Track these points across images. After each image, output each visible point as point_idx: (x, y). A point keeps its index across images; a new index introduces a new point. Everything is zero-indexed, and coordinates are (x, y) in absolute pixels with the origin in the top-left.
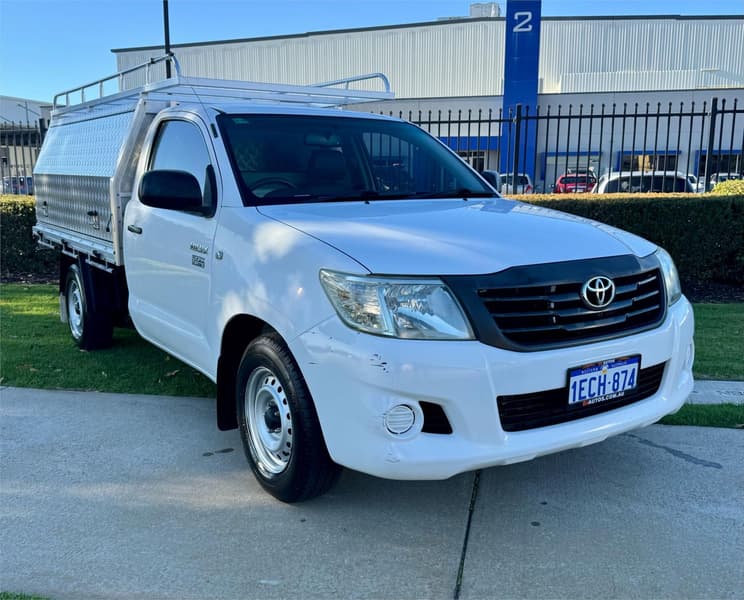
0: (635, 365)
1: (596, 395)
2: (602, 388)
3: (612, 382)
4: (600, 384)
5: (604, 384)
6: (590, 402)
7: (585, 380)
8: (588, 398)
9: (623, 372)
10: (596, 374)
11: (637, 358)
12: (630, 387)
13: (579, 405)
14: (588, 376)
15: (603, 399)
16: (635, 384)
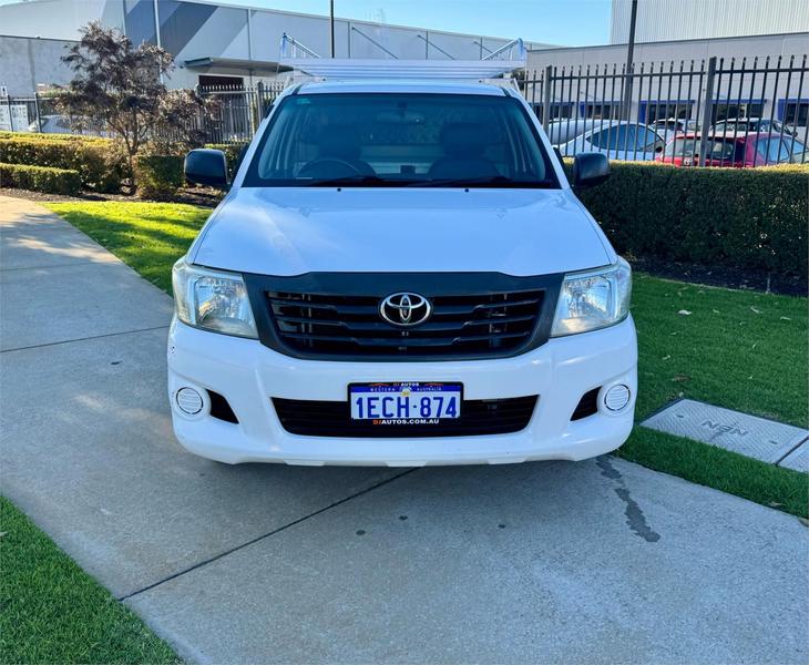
0: (457, 395)
1: (395, 416)
2: (403, 410)
3: (419, 407)
4: (400, 407)
5: (407, 407)
6: (384, 422)
7: (377, 399)
8: (382, 417)
9: (435, 398)
10: (394, 395)
11: (458, 387)
12: (450, 416)
13: (368, 422)
14: (382, 395)
15: (405, 422)
16: (458, 415)
